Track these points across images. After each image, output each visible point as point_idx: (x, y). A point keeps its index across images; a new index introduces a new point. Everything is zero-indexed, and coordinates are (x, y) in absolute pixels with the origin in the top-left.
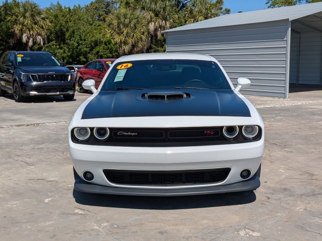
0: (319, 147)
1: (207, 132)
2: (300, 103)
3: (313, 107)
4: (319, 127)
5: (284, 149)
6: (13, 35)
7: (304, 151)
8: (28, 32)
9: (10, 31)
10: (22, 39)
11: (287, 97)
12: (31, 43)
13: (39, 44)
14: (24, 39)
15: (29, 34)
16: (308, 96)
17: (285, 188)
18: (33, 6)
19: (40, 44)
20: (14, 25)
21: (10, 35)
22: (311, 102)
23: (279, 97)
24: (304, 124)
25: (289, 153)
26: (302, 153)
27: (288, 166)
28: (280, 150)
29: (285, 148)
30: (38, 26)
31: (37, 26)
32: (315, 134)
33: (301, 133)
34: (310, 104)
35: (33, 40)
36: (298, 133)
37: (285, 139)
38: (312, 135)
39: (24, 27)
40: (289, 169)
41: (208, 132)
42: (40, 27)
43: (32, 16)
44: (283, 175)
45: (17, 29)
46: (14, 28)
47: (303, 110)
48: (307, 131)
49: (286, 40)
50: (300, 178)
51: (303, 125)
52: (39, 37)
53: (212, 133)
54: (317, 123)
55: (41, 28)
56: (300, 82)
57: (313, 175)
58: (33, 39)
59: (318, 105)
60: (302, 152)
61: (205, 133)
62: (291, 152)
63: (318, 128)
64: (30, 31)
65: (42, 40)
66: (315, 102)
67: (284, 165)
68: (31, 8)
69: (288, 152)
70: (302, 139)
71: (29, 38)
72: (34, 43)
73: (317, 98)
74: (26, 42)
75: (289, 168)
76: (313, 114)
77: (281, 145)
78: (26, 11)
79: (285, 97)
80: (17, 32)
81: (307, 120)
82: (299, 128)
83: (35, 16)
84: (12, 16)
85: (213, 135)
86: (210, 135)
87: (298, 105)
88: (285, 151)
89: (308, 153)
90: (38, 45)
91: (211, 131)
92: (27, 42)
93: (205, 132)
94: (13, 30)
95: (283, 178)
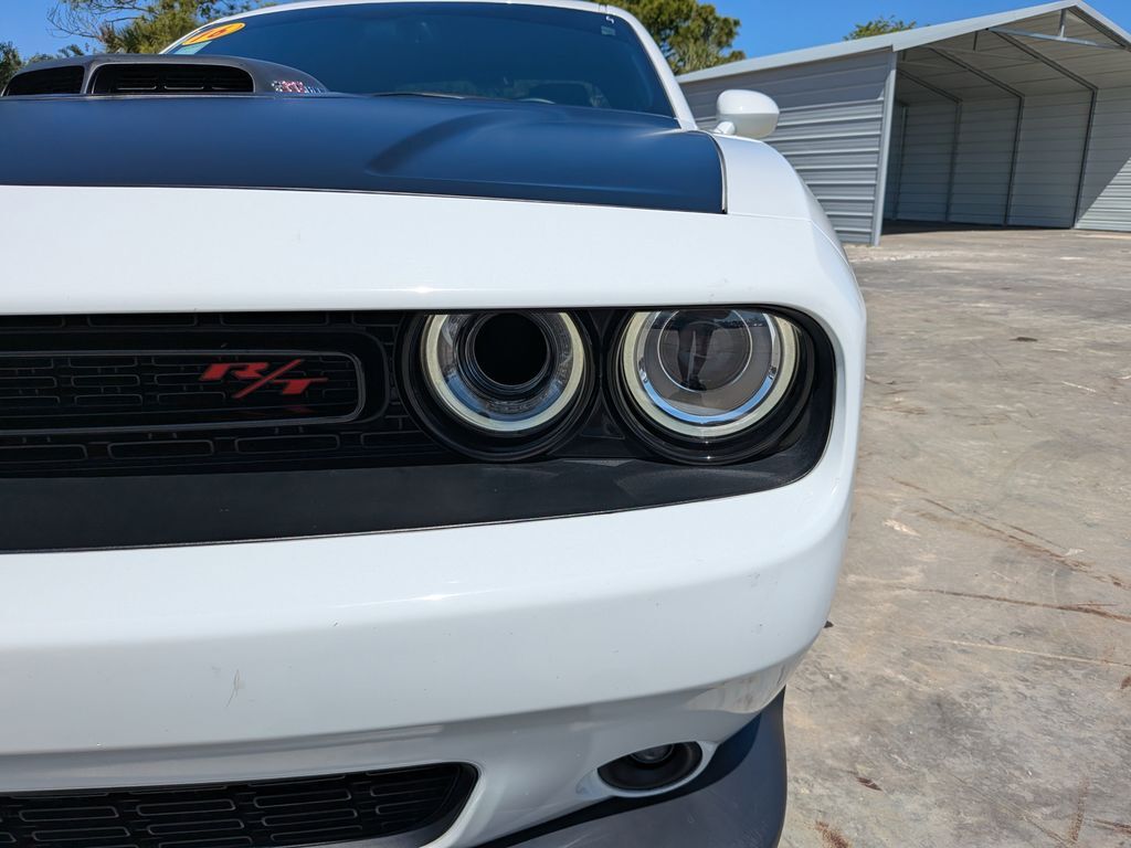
0: (1015, 392)
1: (227, 376)
2: (908, 257)
3: (944, 264)
4: (985, 318)
5: (890, 398)
7: (971, 408)
11: (877, 242)
16: (925, 243)
17: (938, 703)
22: (936, 254)
23: (858, 244)
24: (937, 307)
25: (911, 416)
26: (965, 417)
27: (925, 491)
28: (876, 402)
29: (895, 393)
32: (982, 341)
33: (937, 335)
34: (934, 259)
36: (926, 337)
37: (886, 358)
38: (972, 342)
40: (934, 518)
41: (252, 371)
44: (911, 563)
47: (923, 272)
48: (951, 328)
49: (882, 102)
50: (1004, 590)
51: (935, 311)
53: (297, 386)
54: (973, 305)
56: (900, 216)
57: (1066, 568)
59: (956, 261)
60: (964, 413)
61: (211, 385)
62: (921, 412)
63: (983, 321)
66: (946, 253)
67: (906, 489)
69: (910, 412)
70: (948, 359)
73: (950, 247)
75: (932, 509)
76: (952, 280)
77: (878, 379)
79: (870, 243)
81: (941, 298)
82: (927, 321)
85: (314, 401)
86: (271, 401)
87: (906, 261)
88: (897, 407)
89: (986, 420)
91: (275, 363)
93: (216, 372)
95: (911, 587)
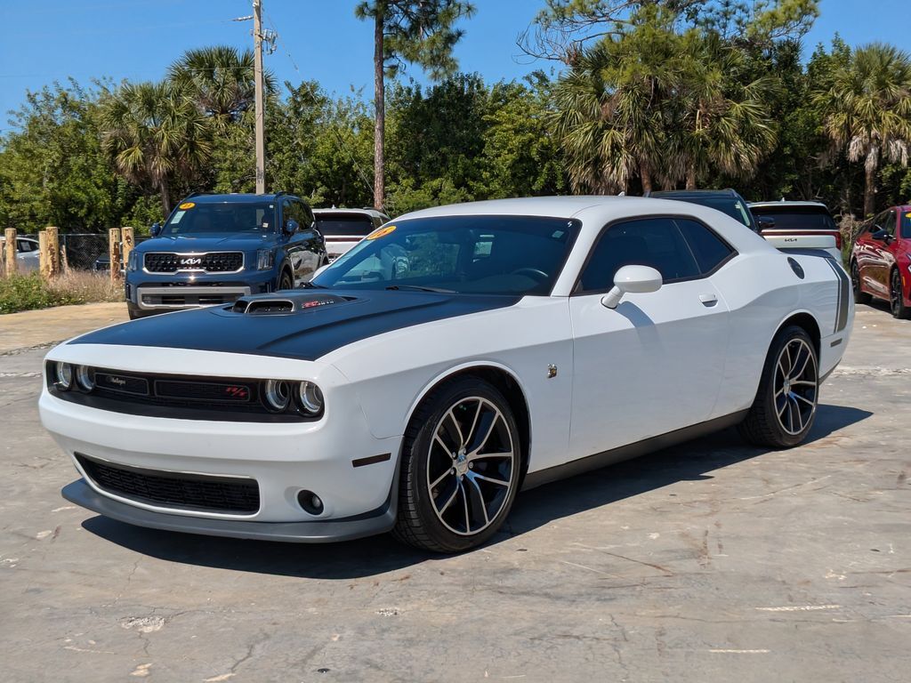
6: (824, 141)
8: (865, 133)
9: (816, 131)
10: (849, 152)
12: (871, 163)
13: (895, 164)
14: (854, 152)
15: (865, 137)
18: (887, 58)
19: (899, 163)
20: (829, 114)
21: (818, 142)
30: (894, 112)
31: (891, 112)
35: (880, 154)
39: (855, 119)
42: (900, 114)
43: (881, 85)
45: (834, 124)
46: (826, 122)
52: (898, 142)
55: (903, 118)
58: (880, 150)
64: (869, 128)
65: (905, 152)
68: (882, 63)
71: (866, 149)
72: (882, 161)
74: (856, 159)
78: (865, 73)
80: (834, 133)
83: (887, 85)
84: (824, 89)
90: (893, 166)
92: (862, 159)
94: (822, 129)
